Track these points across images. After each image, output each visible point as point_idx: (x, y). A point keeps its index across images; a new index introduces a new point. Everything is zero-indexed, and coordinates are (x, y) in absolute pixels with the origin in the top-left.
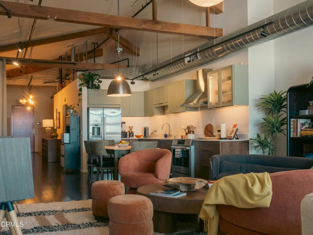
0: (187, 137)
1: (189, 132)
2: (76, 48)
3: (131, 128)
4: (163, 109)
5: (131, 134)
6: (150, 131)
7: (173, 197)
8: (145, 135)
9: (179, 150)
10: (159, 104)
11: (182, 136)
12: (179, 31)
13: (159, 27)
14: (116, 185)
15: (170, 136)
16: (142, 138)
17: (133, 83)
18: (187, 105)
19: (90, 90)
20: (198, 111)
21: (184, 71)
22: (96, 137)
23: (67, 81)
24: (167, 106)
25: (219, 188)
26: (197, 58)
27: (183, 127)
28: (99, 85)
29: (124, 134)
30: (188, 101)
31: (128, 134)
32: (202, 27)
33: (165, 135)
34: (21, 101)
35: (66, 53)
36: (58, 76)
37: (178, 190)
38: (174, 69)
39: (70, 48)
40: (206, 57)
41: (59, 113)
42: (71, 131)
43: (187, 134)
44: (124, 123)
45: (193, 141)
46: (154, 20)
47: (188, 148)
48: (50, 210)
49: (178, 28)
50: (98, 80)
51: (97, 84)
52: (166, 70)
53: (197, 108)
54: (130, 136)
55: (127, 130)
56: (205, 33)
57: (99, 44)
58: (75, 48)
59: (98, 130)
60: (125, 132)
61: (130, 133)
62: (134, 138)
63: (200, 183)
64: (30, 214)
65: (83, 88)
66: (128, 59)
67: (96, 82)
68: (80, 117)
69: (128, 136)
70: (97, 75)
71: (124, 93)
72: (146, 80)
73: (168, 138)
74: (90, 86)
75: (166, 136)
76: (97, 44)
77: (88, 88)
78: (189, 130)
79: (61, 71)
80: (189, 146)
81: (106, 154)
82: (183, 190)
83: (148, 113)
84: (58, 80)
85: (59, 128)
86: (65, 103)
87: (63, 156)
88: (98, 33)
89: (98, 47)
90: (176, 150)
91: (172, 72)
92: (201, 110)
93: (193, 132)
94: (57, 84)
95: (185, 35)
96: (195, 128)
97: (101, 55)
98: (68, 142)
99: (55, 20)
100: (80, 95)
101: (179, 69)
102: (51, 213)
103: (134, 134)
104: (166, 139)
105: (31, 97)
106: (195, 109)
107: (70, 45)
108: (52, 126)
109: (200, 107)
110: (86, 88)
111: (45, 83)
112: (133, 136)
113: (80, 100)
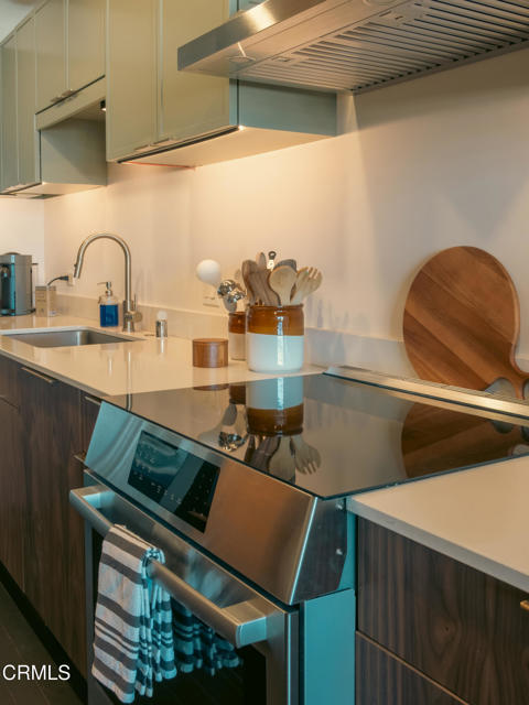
10: (60, 101)
11: (201, 347)
15: (127, 318)
27: (208, 266)
33: (103, 308)
53: (331, 98)
92: (362, 123)
93: (294, 319)
96: (311, 279)
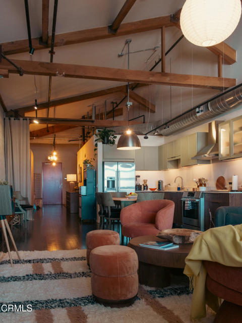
0: (199, 189)
1: (201, 185)
2: (97, 108)
3: (145, 181)
4: (176, 163)
5: (146, 187)
6: (164, 184)
7: (163, 249)
8: (159, 188)
9: (189, 202)
11: (194, 189)
12: (188, 82)
13: (167, 80)
14: (109, 235)
15: (182, 189)
16: (156, 190)
17: (146, 138)
18: (199, 159)
19: (105, 145)
20: (210, 163)
21: (195, 124)
22: (111, 189)
23: (88, 138)
24: (180, 159)
25: (203, 241)
26: (208, 110)
27: (195, 180)
28: (114, 140)
29: (138, 187)
30: (199, 153)
31: (142, 187)
32: (214, 78)
34: (49, 158)
35: (88, 113)
36: (81, 135)
37: (171, 242)
38: (186, 122)
39: (91, 108)
40: (218, 109)
41: (81, 168)
42: (87, 184)
43: (198, 186)
44: (139, 176)
45: (203, 193)
46: (163, 73)
47: (197, 200)
48: (50, 257)
49: (188, 79)
50: (113, 135)
51: (112, 140)
52: (179, 124)
53: (209, 161)
54: (144, 189)
55: (141, 183)
56: (217, 84)
57: (118, 104)
58: (95, 107)
59: (112, 183)
60: (139, 185)
61: (144, 187)
62: (149, 190)
63: (196, 235)
64: (29, 261)
65: (98, 143)
66: (144, 116)
67: (111, 138)
68: (96, 171)
69: (142, 189)
70: (112, 131)
71: (133, 146)
72: (160, 135)
73: (181, 191)
74: (106, 142)
75: (179, 189)
76: (116, 103)
77: (103, 143)
78: (201, 183)
79: (83, 130)
80: (198, 198)
81: (114, 205)
82: (177, 242)
83: (162, 167)
84: (81, 138)
85: (81, 182)
86: (85, 159)
87: (81, 207)
88: (115, 92)
89: (117, 106)
90: (186, 202)
91: (184, 125)
92: (213, 163)
93: (205, 185)
94: (80, 142)
95: (195, 86)
96: (207, 180)
97: (121, 114)
98: (85, 194)
99: (63, 76)
100: (96, 150)
101: (191, 122)
102: (49, 261)
103: (149, 187)
104: (179, 191)
105: (55, 153)
106: (207, 161)
107: (90, 105)
108: (76, 180)
109: (212, 160)
110: (102, 143)
111: (70, 141)
112: (147, 189)
113: (96, 155)
